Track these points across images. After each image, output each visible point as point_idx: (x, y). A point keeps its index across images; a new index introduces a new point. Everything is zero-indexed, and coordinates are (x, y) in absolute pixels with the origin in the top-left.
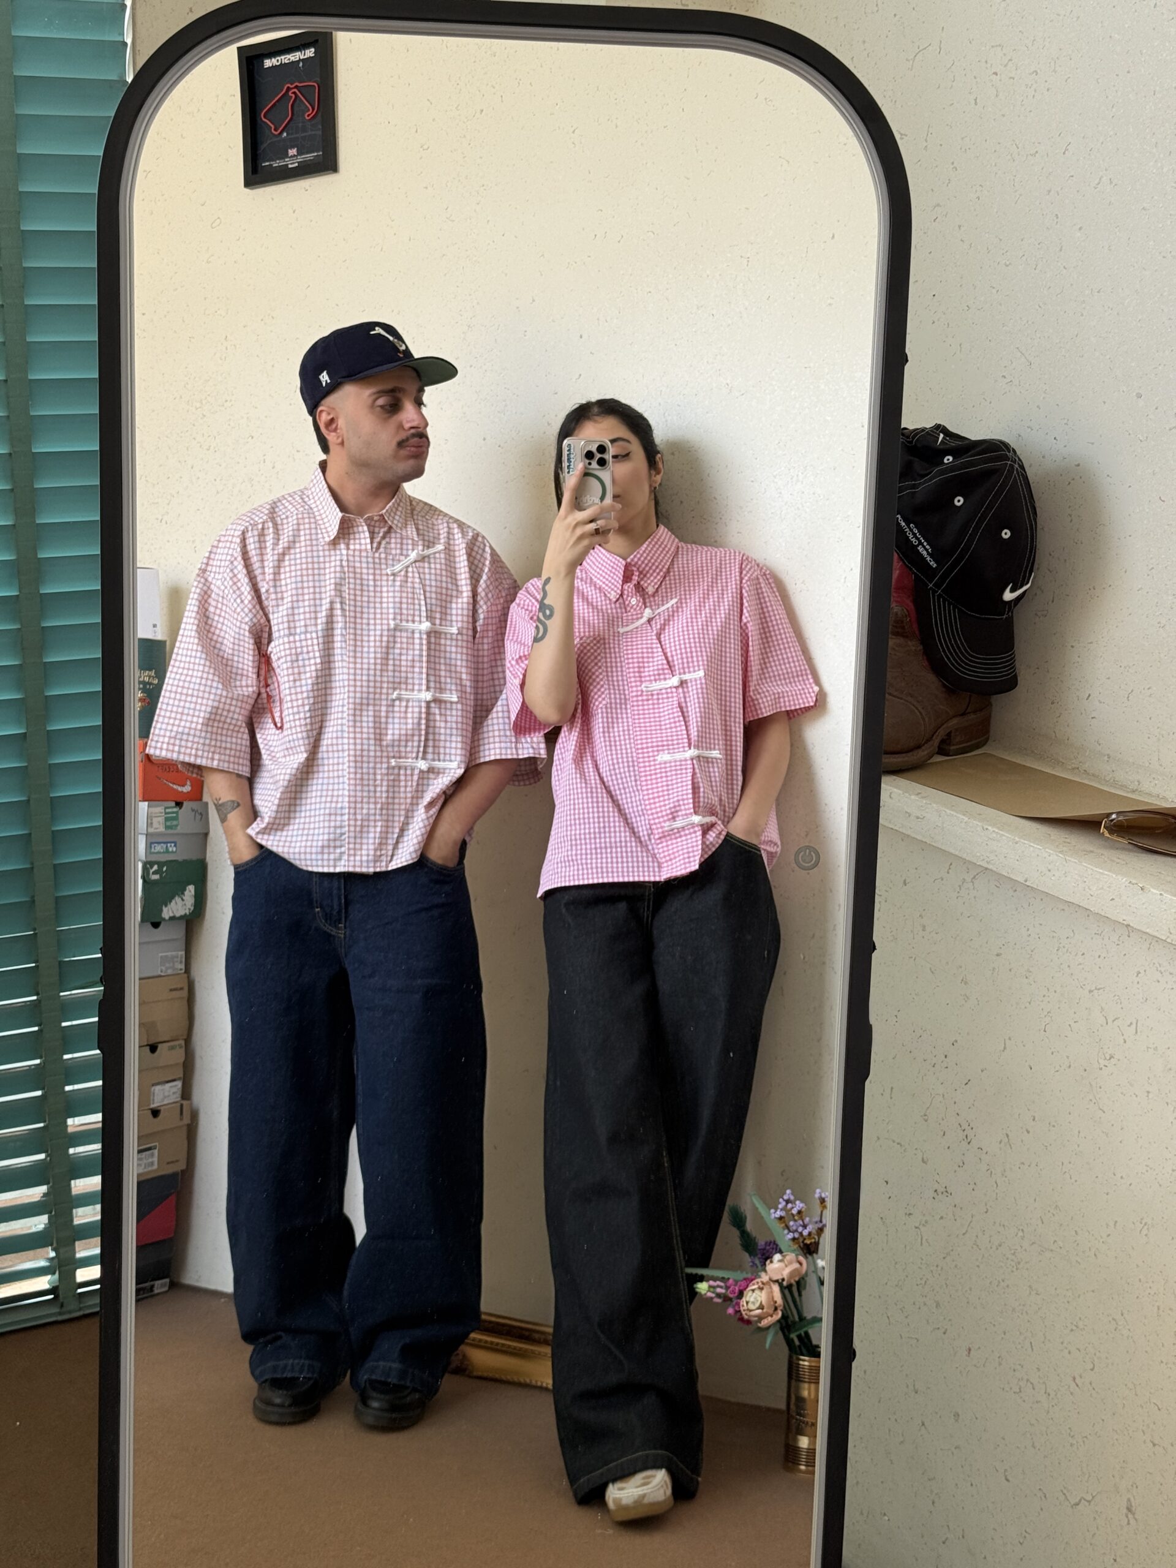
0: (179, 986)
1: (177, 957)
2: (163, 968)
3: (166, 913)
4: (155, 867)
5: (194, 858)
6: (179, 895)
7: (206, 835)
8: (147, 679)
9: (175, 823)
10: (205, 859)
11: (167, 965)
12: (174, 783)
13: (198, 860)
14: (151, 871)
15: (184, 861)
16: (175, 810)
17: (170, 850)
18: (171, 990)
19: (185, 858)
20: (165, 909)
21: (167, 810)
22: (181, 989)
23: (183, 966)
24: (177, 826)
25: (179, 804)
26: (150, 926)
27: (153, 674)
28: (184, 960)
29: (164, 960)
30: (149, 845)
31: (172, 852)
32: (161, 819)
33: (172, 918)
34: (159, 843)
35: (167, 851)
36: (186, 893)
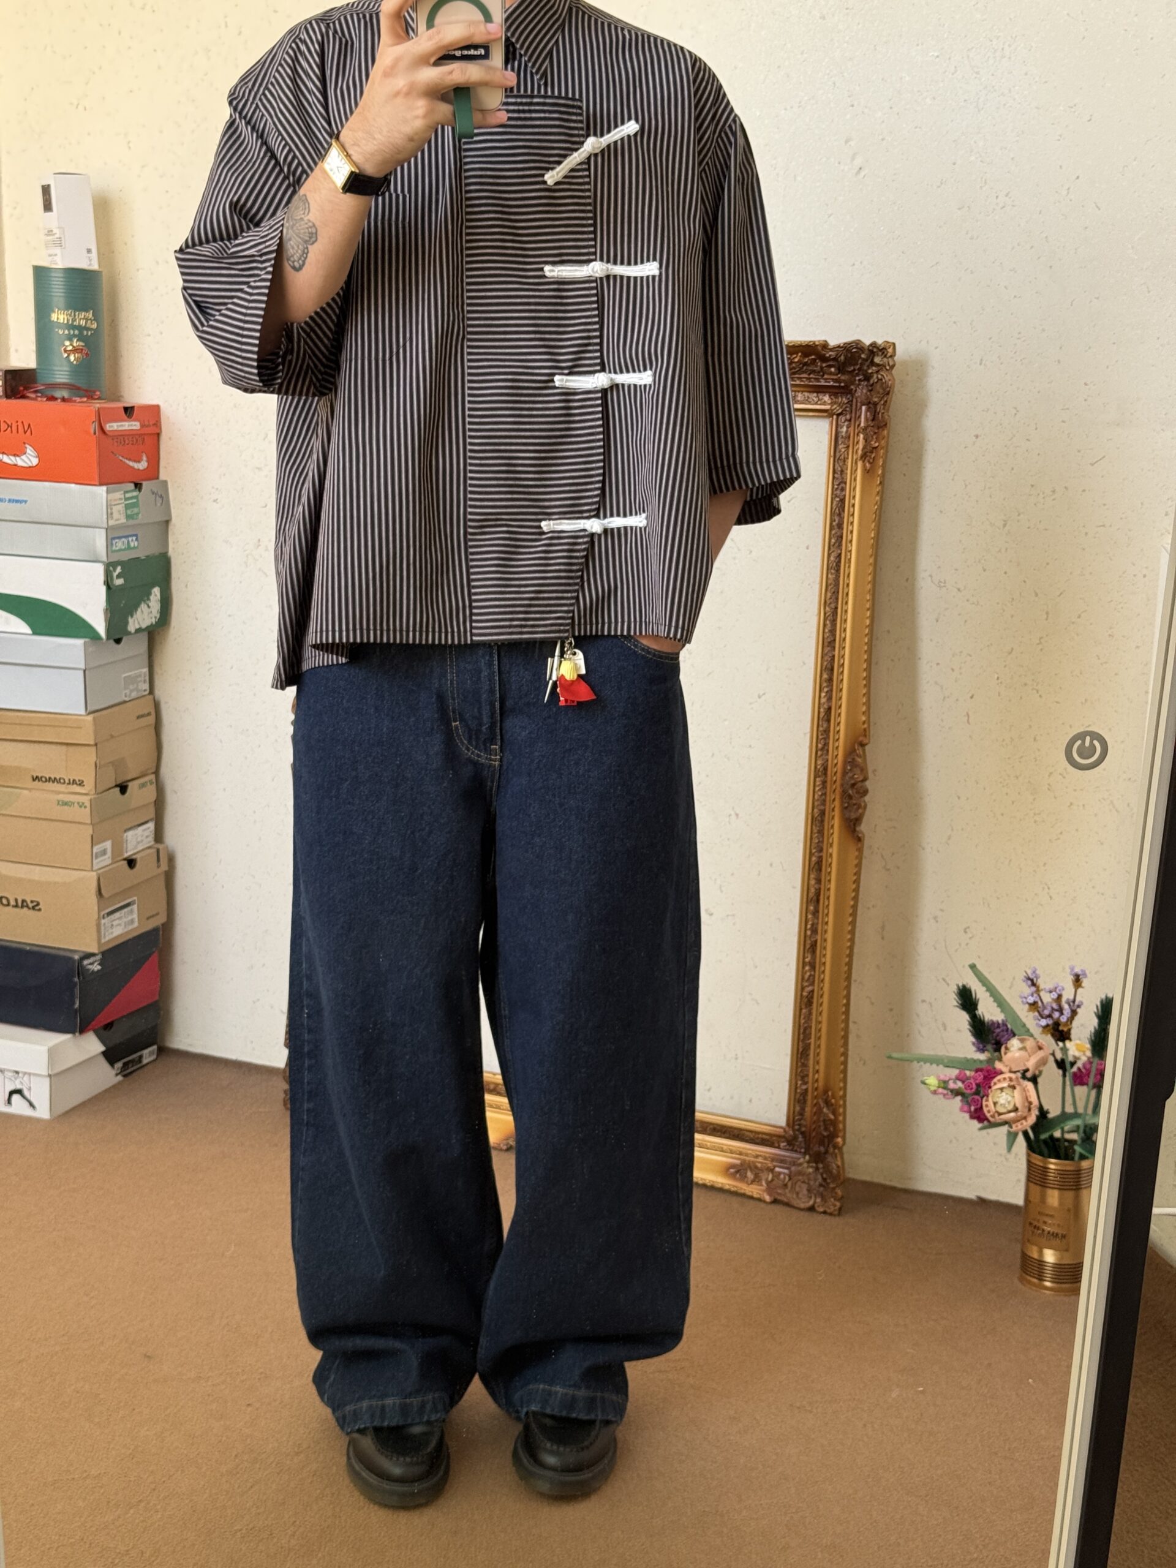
0: (146, 712)
1: (140, 676)
2: (127, 691)
3: (133, 625)
4: (119, 569)
5: (157, 554)
6: (144, 601)
7: (167, 522)
8: (83, 323)
9: (136, 510)
10: (167, 553)
11: (131, 687)
12: (130, 460)
13: (161, 554)
14: (115, 574)
15: (147, 556)
16: (135, 494)
17: (132, 545)
18: (138, 717)
19: (148, 553)
20: (130, 620)
21: (128, 495)
22: (149, 714)
23: (146, 686)
24: (137, 514)
25: (138, 486)
26: (112, 642)
27: (90, 315)
28: (147, 678)
29: (129, 680)
30: (110, 541)
31: (134, 548)
32: (121, 507)
33: (138, 631)
34: (119, 538)
35: (129, 548)
36: (152, 597)
